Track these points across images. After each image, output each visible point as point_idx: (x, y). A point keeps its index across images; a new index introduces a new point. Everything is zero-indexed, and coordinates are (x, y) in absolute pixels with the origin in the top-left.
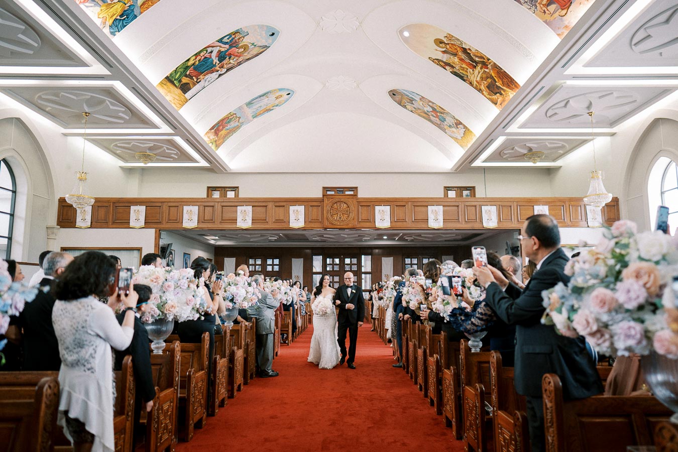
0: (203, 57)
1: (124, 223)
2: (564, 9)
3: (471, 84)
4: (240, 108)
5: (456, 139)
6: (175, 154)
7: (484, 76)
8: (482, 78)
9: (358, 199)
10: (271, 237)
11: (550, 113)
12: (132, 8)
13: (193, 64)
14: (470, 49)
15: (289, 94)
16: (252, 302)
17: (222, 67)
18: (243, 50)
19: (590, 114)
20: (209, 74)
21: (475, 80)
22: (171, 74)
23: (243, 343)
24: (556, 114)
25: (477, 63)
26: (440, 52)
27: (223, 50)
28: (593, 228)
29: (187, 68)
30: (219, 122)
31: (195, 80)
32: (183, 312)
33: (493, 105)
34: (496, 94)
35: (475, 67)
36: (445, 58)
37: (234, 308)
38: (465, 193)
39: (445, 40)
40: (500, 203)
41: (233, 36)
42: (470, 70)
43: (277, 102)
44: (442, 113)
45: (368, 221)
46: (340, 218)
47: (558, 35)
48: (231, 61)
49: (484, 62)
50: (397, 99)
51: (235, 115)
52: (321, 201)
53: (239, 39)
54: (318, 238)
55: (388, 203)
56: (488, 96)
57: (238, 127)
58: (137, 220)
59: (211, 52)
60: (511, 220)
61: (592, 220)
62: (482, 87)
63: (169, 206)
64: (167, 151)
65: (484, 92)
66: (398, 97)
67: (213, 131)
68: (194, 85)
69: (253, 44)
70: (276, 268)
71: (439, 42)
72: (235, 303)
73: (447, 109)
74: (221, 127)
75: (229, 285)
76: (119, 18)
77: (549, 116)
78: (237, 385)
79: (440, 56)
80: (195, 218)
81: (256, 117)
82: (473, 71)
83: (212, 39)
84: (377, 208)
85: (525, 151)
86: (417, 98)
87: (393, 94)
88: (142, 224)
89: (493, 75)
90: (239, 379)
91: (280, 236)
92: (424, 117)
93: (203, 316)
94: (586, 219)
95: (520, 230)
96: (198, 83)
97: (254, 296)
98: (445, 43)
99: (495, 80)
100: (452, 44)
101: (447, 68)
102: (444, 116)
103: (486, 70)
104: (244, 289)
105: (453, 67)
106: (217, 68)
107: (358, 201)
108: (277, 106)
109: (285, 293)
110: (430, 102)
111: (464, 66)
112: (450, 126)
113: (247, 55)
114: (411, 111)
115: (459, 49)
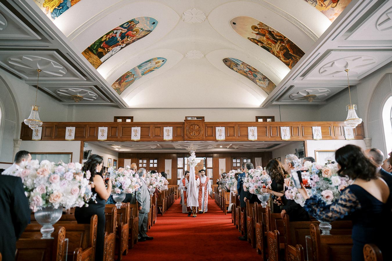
0: (111, 36)
1: (61, 137)
2: (335, 2)
3: (273, 53)
4: (134, 69)
6: (94, 96)
7: (282, 48)
8: (280, 50)
9: (205, 122)
10: (152, 146)
11: (322, 70)
12: (66, 2)
13: (105, 40)
14: (273, 32)
15: (164, 61)
16: (136, 189)
17: (123, 43)
18: (136, 32)
19: (346, 71)
20: (115, 47)
21: (276, 51)
22: (91, 46)
23: (128, 219)
24: (326, 71)
25: (277, 40)
26: (255, 34)
27: (123, 32)
28: (349, 140)
29: (101, 42)
30: (121, 77)
31: (106, 50)
32: (68, 200)
33: (287, 66)
34: (289, 59)
35: (276, 43)
36: (258, 37)
37: (122, 193)
38: (269, 120)
39: (258, 27)
40: (292, 125)
41: (130, 24)
42: (273, 45)
43: (156, 66)
44: (255, 72)
45: (211, 136)
46: (195, 134)
47: (330, 20)
48: (129, 39)
49: (282, 39)
50: (228, 64)
51: (131, 73)
52: (183, 124)
53: (133, 25)
54: (181, 147)
55: (224, 125)
56: (284, 61)
57: (133, 81)
58: (70, 135)
59: (116, 33)
60: (299, 135)
61: (348, 135)
62: (281, 55)
63: (90, 127)
64: (90, 94)
65: (282, 58)
66: (228, 63)
67: (118, 82)
68: (106, 53)
69: (142, 29)
70: (156, 165)
71: (254, 28)
72: (123, 189)
73: (258, 69)
74: (123, 80)
75: (119, 176)
76: (57, 8)
77: (321, 72)
78: (123, 251)
79: (255, 36)
80: (106, 135)
81: (144, 74)
82: (275, 45)
83: (117, 25)
84: (217, 128)
85: (305, 95)
86: (240, 63)
87: (226, 61)
88: (73, 138)
89: (287, 47)
90: (125, 246)
91: (158, 146)
92: (244, 75)
93: (88, 203)
94: (344, 135)
95: (304, 141)
96: (108, 52)
97: (137, 184)
98: (258, 28)
99: (288, 50)
100: (262, 29)
101: (259, 44)
102: (256, 74)
103: (283, 44)
104: (129, 179)
105: (262, 43)
106: (120, 43)
107: (205, 124)
108: (156, 68)
109: (160, 181)
110: (248, 65)
111: (269, 42)
112: (260, 80)
113: (138, 36)
114: (236, 71)
115: (266, 32)
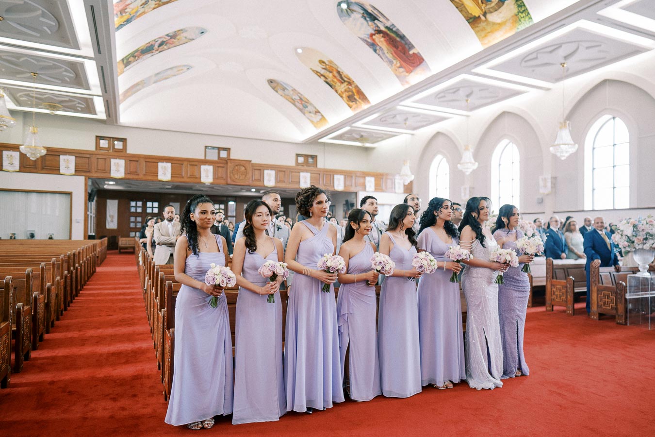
0: (150, 45)
1: (54, 169)
3: (336, 91)
4: (150, 77)
5: (312, 122)
7: (348, 90)
8: (346, 91)
9: (252, 164)
11: (383, 119)
12: (133, 17)
13: (142, 49)
14: (343, 73)
15: (188, 69)
17: (157, 50)
18: (177, 40)
19: (405, 123)
20: (147, 55)
21: (340, 90)
22: (126, 56)
24: (385, 121)
25: (345, 81)
26: (320, 68)
27: (165, 40)
28: (398, 193)
29: (137, 52)
30: (131, 87)
33: (349, 108)
34: (353, 102)
35: (343, 83)
36: (323, 72)
38: (310, 160)
39: (327, 63)
40: (345, 174)
41: (177, 32)
42: (338, 84)
44: (306, 102)
45: (260, 180)
46: (240, 177)
47: (403, 86)
48: (165, 47)
49: (350, 83)
50: (272, 85)
51: (143, 82)
52: (225, 163)
53: (179, 34)
55: (274, 169)
56: (347, 102)
58: (68, 168)
59: (157, 41)
60: (352, 186)
61: (398, 189)
62: (344, 96)
63: (98, 158)
65: (345, 99)
66: (274, 85)
68: (134, 62)
69: (186, 37)
71: (322, 62)
73: (311, 101)
76: (122, 23)
77: (381, 121)
79: (319, 70)
80: (122, 170)
81: (155, 82)
82: (341, 85)
83: (163, 34)
84: (266, 172)
85: (358, 137)
86: (290, 89)
87: (271, 82)
88: (73, 171)
89: (354, 91)
92: (291, 102)
94: (395, 188)
95: (356, 193)
96: (137, 60)
98: (326, 64)
99: (354, 95)
100: (331, 66)
101: (322, 77)
102: (308, 105)
105: (326, 78)
106: (154, 51)
108: (175, 75)
110: (299, 93)
112: (310, 112)
113: (177, 43)
114: (281, 95)
115: (334, 70)
